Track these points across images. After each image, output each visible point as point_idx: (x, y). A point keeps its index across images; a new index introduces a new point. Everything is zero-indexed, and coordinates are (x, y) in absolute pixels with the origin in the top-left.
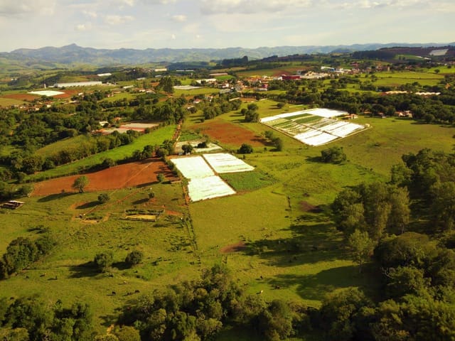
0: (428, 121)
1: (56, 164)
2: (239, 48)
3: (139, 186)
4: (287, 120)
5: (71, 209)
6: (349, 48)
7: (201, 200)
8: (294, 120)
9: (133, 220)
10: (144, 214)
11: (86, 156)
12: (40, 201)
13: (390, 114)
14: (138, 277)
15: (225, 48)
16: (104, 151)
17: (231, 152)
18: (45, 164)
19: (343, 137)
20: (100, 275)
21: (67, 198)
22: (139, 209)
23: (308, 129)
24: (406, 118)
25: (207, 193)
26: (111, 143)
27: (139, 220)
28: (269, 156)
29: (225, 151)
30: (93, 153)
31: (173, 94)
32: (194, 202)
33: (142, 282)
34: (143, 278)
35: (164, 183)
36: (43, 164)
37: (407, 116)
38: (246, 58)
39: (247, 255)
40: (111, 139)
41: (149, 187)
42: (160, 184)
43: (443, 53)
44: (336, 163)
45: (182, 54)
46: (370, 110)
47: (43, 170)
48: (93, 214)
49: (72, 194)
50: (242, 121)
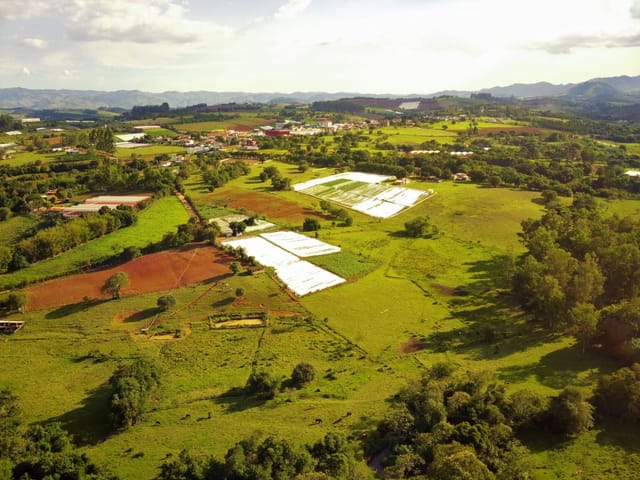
0: (494, 184)
1: (30, 260)
2: (136, 91)
3: (207, 282)
4: (328, 188)
5: (116, 323)
6: (293, 97)
7: (310, 293)
8: (336, 187)
9: (232, 328)
10: (240, 319)
11: (74, 246)
12: (49, 316)
13: (446, 177)
14: (326, 396)
15: (115, 90)
16: (98, 237)
17: (292, 229)
18: (13, 262)
19: (412, 206)
20: (270, 402)
21: (96, 308)
22: (228, 312)
23: (360, 197)
24: (463, 181)
25: (311, 284)
26: (109, 225)
27: (241, 327)
28: (342, 232)
29: (285, 228)
30: (84, 241)
31: (116, 154)
32: (303, 297)
33: (337, 401)
34: (334, 396)
35: (241, 275)
36: (9, 261)
37: (464, 179)
38: (166, 105)
39: (435, 352)
40: (108, 219)
41: (222, 281)
42: (236, 277)
43: (414, 106)
44: (427, 237)
45: (46, 96)
46: (418, 174)
47: (9, 272)
48: (161, 327)
49: (101, 302)
50: (268, 189)
